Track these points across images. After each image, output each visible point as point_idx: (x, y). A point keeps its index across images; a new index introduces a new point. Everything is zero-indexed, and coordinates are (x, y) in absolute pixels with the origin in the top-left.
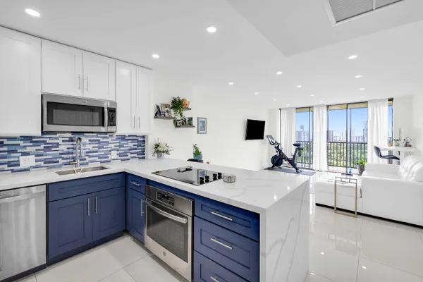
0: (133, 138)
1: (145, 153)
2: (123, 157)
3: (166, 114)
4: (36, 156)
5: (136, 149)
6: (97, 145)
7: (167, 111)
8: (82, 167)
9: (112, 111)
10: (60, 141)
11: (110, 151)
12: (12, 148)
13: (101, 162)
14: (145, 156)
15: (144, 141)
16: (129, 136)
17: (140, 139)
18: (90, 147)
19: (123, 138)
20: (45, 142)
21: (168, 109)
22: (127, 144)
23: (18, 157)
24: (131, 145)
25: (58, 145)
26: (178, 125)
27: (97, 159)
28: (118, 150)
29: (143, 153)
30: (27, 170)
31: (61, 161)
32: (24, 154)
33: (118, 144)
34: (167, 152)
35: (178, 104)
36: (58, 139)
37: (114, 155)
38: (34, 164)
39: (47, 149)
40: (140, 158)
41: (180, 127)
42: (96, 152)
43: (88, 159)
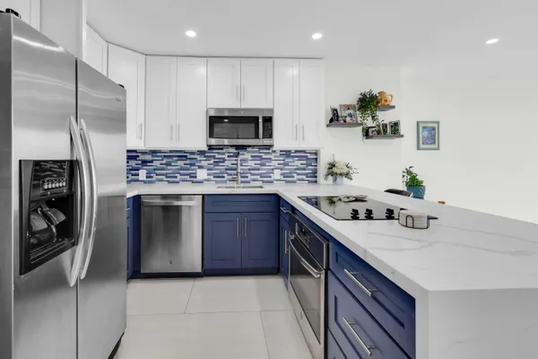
0: (301, 154)
1: (318, 175)
2: (287, 177)
3: (348, 119)
4: (208, 170)
5: (304, 169)
6: (259, 162)
7: (350, 115)
8: (242, 185)
9: (268, 120)
10: (225, 156)
11: (273, 169)
12: (193, 162)
13: (263, 182)
14: (318, 179)
15: (316, 159)
16: (296, 151)
17: (310, 156)
18: (252, 164)
19: (287, 153)
20: (214, 157)
21: (351, 111)
22: (293, 162)
23: (195, 170)
24: (298, 163)
25: (224, 160)
26: (370, 134)
27: (258, 177)
28: (282, 169)
29: (314, 174)
30: (201, 182)
31: (227, 177)
32: (200, 167)
33: (282, 162)
34: (347, 175)
35: (369, 103)
36: (224, 154)
37: (277, 175)
38: (206, 177)
39: (216, 163)
40: (309, 182)
41: (372, 137)
42: (259, 169)
43: (250, 177)
